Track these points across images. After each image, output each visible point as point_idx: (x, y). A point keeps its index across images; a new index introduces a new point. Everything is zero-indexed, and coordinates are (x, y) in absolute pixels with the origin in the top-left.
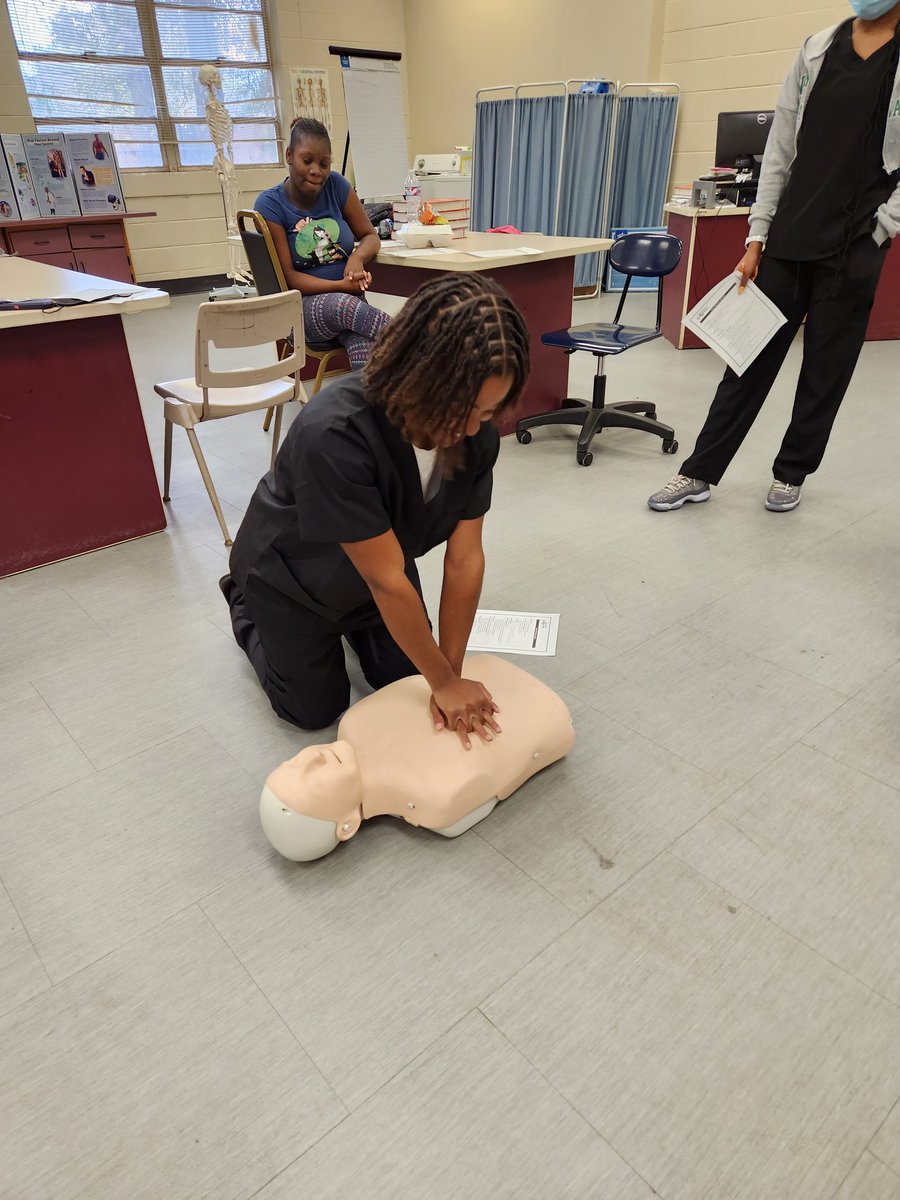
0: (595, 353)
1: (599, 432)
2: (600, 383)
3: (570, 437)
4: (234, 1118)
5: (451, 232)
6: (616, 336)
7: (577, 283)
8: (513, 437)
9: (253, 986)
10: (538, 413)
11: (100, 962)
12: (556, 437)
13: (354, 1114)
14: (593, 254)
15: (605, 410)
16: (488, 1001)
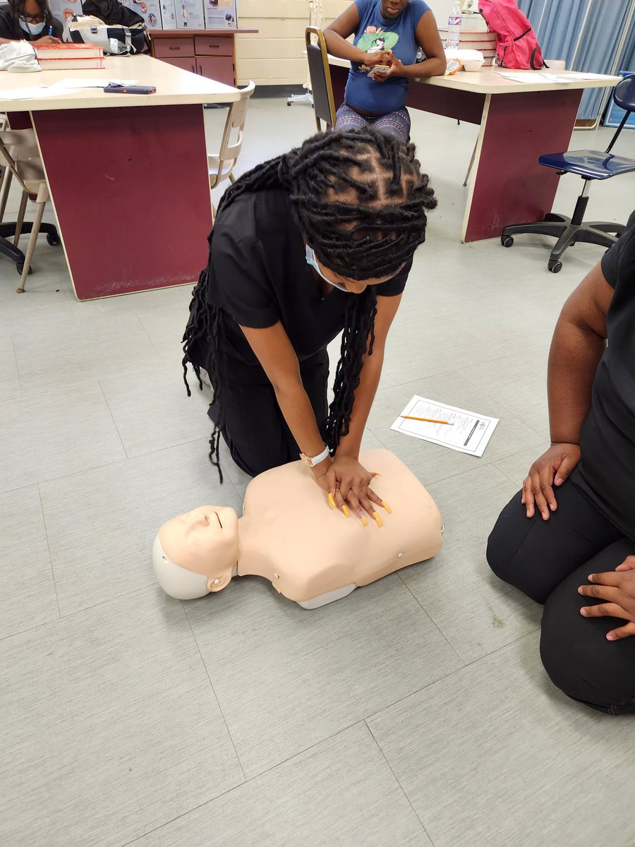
0: (583, 177)
1: (573, 245)
2: (582, 203)
3: (546, 246)
4: (161, 759)
5: (482, 59)
6: (605, 164)
7: (580, 115)
8: (498, 240)
9: (198, 655)
10: (523, 222)
11: (96, 607)
12: (534, 245)
13: (249, 783)
14: (600, 89)
15: (582, 227)
16: (374, 717)
